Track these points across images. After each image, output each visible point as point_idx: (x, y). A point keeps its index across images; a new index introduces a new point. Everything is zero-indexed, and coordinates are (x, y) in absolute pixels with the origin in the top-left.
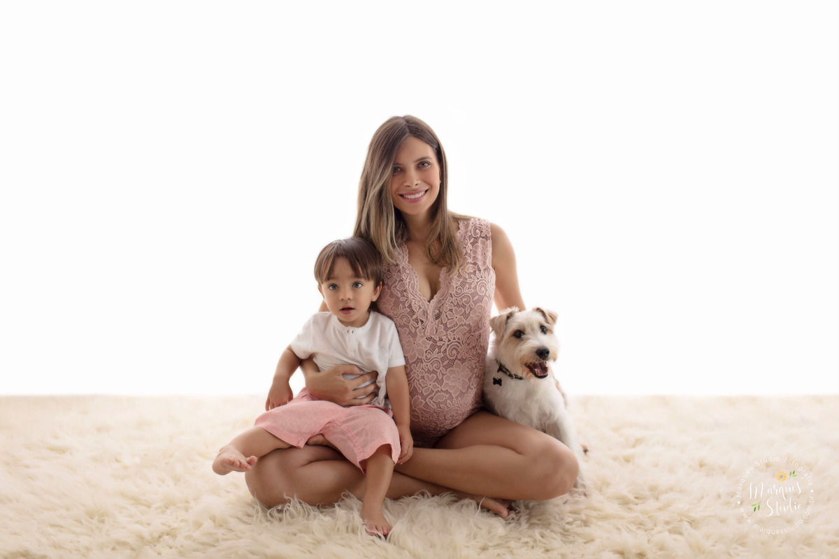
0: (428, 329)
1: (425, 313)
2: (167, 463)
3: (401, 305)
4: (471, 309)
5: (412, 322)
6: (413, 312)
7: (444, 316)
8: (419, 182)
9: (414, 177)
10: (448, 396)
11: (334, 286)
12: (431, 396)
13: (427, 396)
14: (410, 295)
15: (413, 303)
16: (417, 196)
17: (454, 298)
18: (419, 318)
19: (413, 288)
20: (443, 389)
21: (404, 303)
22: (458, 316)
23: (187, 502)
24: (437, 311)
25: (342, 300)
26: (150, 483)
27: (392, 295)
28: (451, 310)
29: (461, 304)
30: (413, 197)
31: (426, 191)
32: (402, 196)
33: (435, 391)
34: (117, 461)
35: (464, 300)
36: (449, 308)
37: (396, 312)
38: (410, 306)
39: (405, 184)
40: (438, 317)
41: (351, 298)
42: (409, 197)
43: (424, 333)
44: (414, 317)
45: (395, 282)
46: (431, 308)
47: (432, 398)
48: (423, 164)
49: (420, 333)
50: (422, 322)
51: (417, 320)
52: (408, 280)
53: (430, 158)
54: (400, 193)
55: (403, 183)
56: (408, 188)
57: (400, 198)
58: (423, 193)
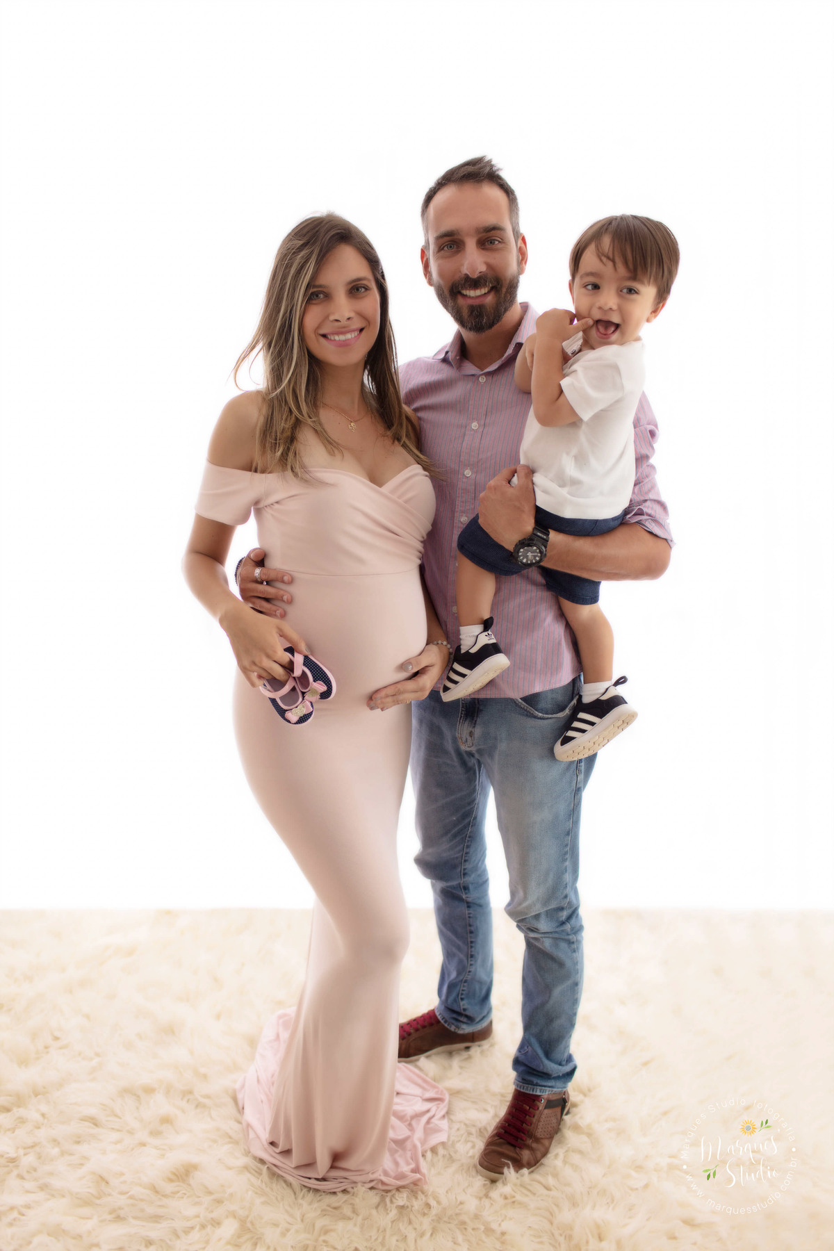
8: (353, 315)
9: (343, 308)
16: (349, 337)
30: (342, 337)
31: (361, 330)
32: (324, 336)
39: (332, 318)
42: (337, 338)
48: (358, 290)
53: (369, 280)
54: (323, 331)
55: (327, 317)
56: (337, 324)
57: (322, 340)
58: (356, 333)
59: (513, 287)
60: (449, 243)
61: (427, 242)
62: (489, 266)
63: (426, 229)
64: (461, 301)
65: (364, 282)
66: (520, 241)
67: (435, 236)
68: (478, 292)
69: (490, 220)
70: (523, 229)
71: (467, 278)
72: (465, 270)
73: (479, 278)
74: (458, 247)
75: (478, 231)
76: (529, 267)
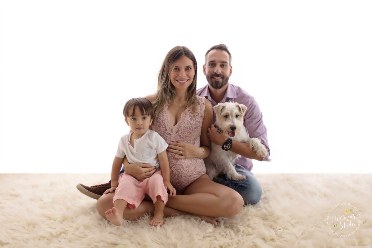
0: (172, 138)
1: (172, 130)
2: (64, 201)
3: (161, 126)
4: (193, 131)
5: (165, 134)
6: (166, 130)
7: (180, 132)
8: (186, 76)
9: (183, 73)
10: (181, 166)
11: (134, 119)
12: (174, 167)
13: (172, 167)
14: (165, 122)
15: (167, 126)
16: (184, 82)
17: (186, 125)
18: (169, 132)
19: (167, 120)
20: (179, 164)
21: (163, 126)
22: (187, 133)
23: (72, 219)
24: (177, 130)
25: (138, 124)
26: (56, 210)
27: (158, 122)
28: (184, 130)
29: (189, 128)
30: (182, 82)
31: (188, 80)
32: (177, 80)
33: (175, 164)
34: (41, 200)
35: (190, 126)
36: (183, 129)
37: (159, 130)
38: (165, 127)
39: (179, 76)
40: (177, 132)
41: (142, 124)
42: (180, 82)
43: (170, 139)
44: (167, 132)
45: (160, 116)
46: (175, 128)
47: (174, 168)
48: (188, 69)
49: (169, 139)
50: (170, 134)
51: (168, 134)
52: (166, 116)
53: (192, 66)
54: (176, 79)
55: (178, 75)
56: (180, 78)
57: (176, 82)
58: (186, 81)
59: (227, 79)
60: (213, 64)
61: (206, 63)
62: (222, 72)
63: (206, 60)
64: (213, 79)
65: (191, 67)
66: (231, 68)
67: (209, 61)
68: (218, 78)
69: (224, 60)
70: (232, 65)
71: (216, 73)
72: (215, 71)
73: (219, 74)
74: (214, 65)
75: (220, 62)
76: (232, 74)
